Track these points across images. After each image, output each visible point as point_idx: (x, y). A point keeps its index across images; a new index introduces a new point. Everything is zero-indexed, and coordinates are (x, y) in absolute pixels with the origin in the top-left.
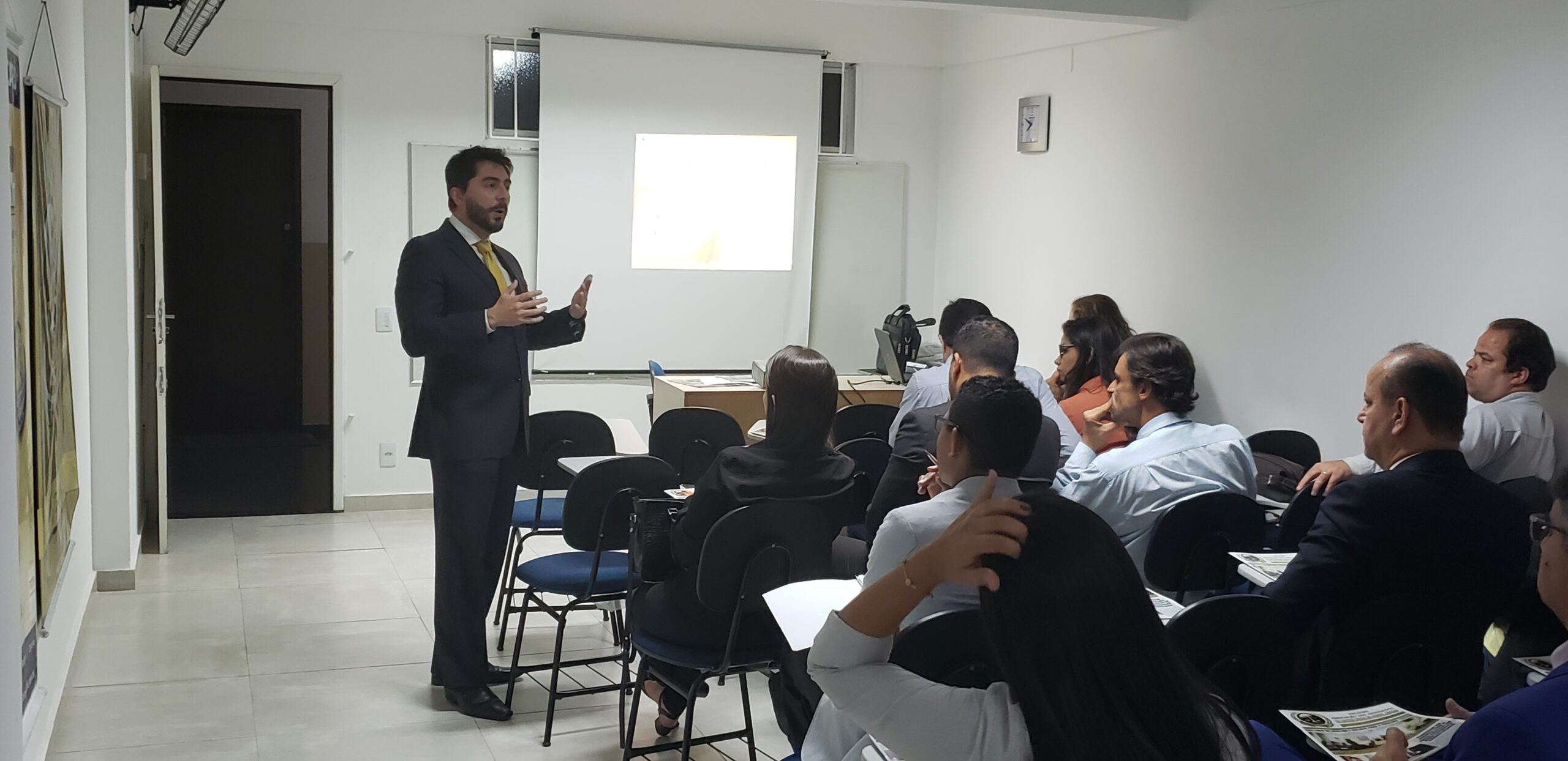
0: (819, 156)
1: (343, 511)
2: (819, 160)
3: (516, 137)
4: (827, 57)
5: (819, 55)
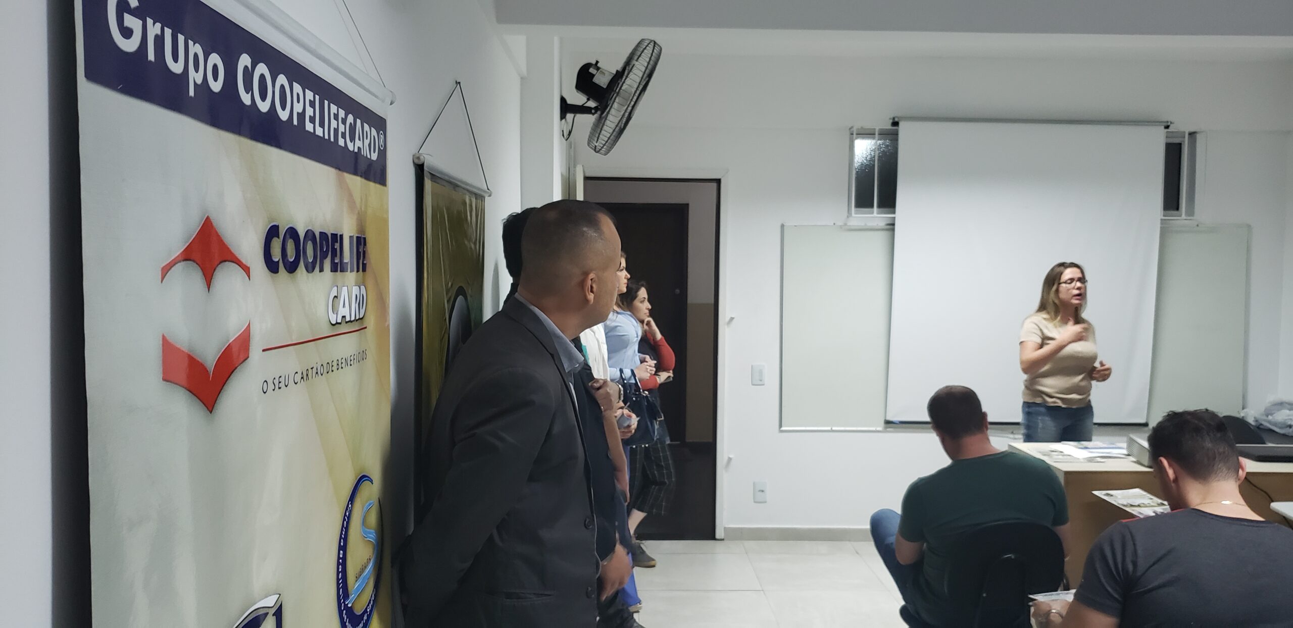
0: (1161, 220)
1: (723, 540)
2: (1162, 223)
3: (876, 214)
4: (1170, 128)
5: (1162, 125)
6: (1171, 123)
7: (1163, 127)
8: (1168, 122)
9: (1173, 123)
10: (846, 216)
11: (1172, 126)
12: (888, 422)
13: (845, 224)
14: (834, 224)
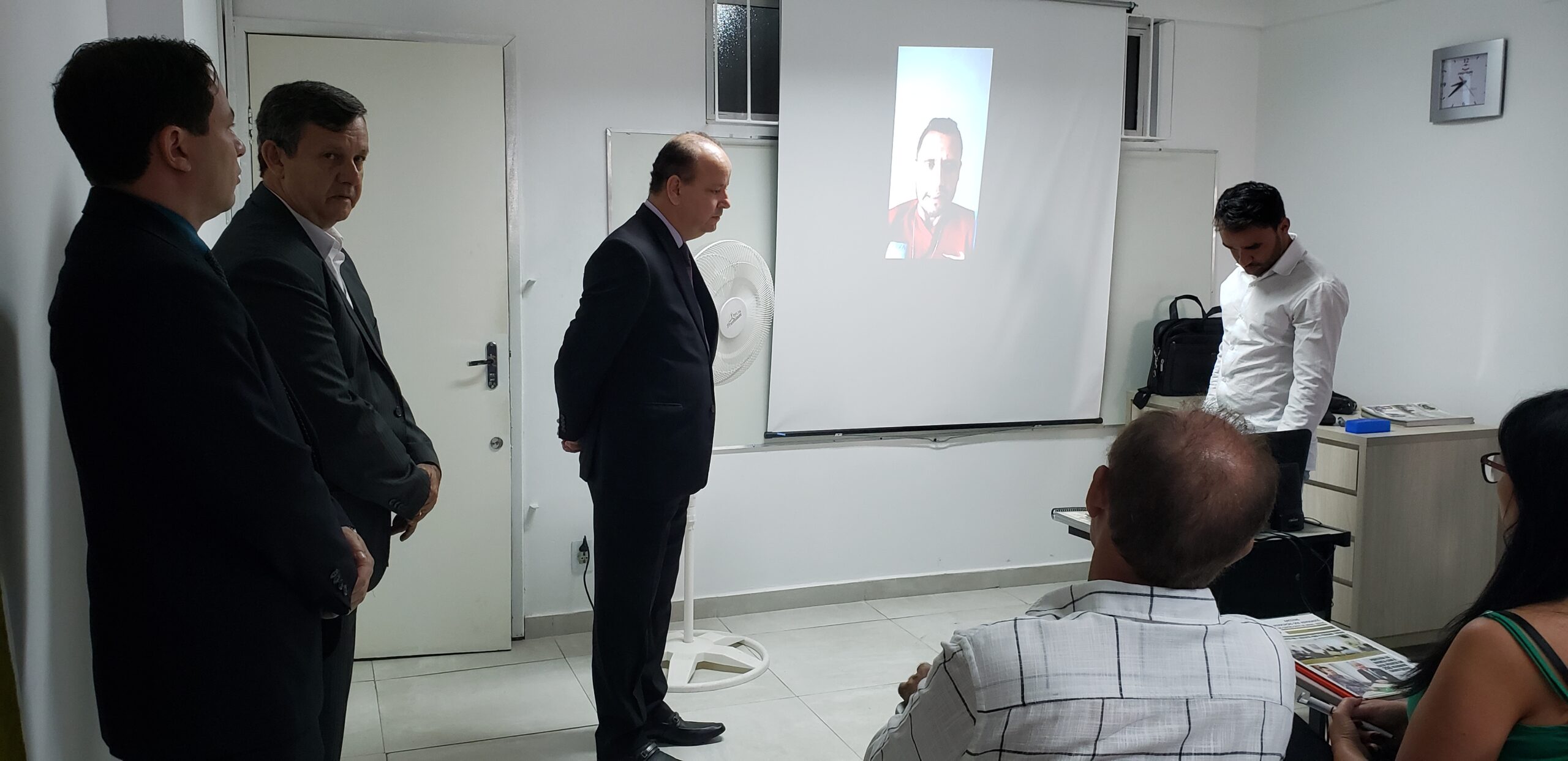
1: (523, 638)
2: (1122, 145)
3: (749, 120)
4: (1134, 11)
5: (1123, 7)
6: (1135, 5)
7: (1126, 11)
8: (1131, 3)
9: (1138, 6)
10: (705, 123)
11: (1136, 8)
12: (768, 435)
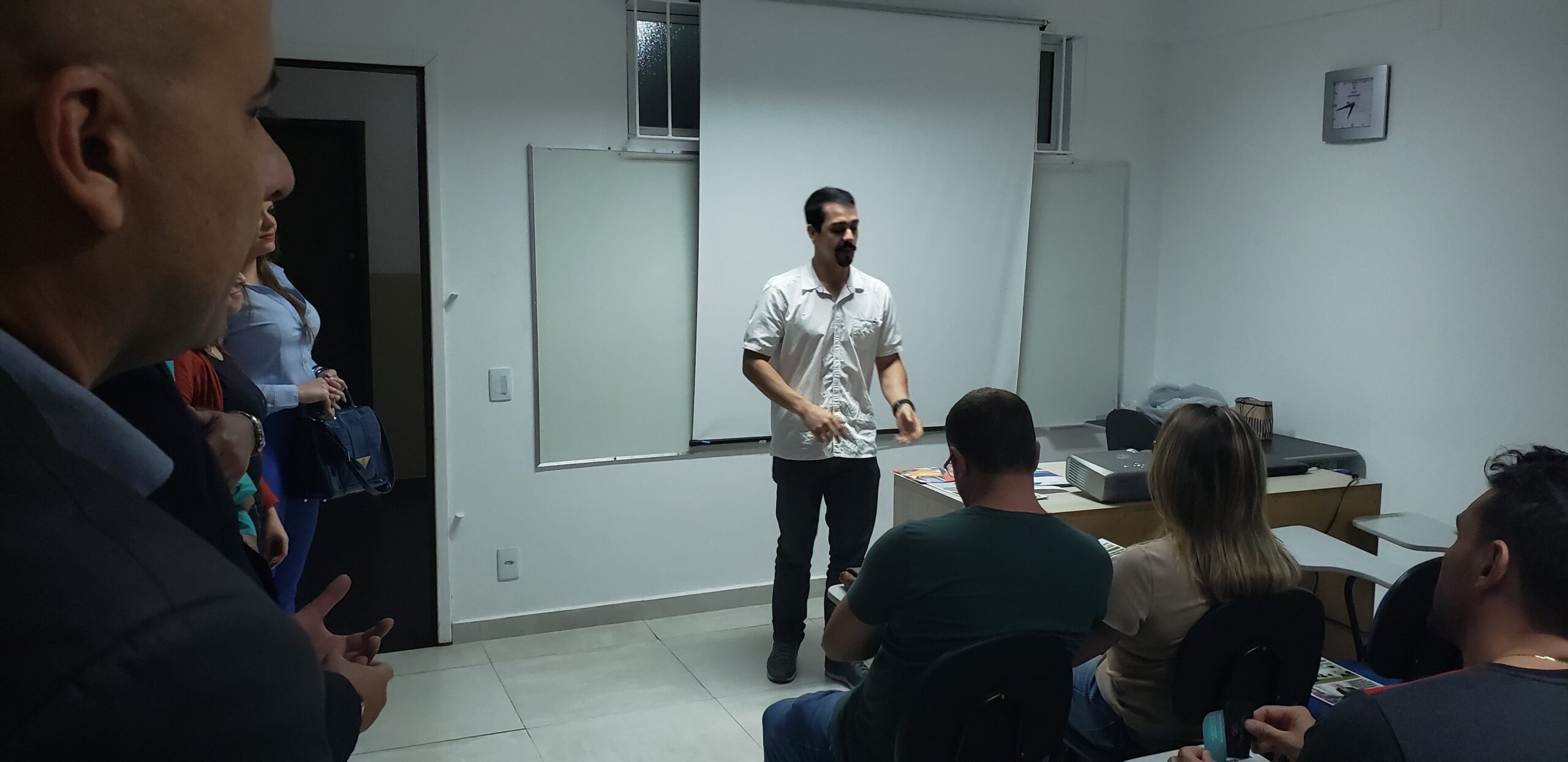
1: (451, 643)
2: (1034, 159)
3: (670, 136)
5: (1036, 25)
6: (1048, 22)
7: (1038, 28)
8: (1044, 21)
10: (627, 138)
11: (1048, 25)
12: (694, 444)
13: (624, 150)
14: (609, 148)
